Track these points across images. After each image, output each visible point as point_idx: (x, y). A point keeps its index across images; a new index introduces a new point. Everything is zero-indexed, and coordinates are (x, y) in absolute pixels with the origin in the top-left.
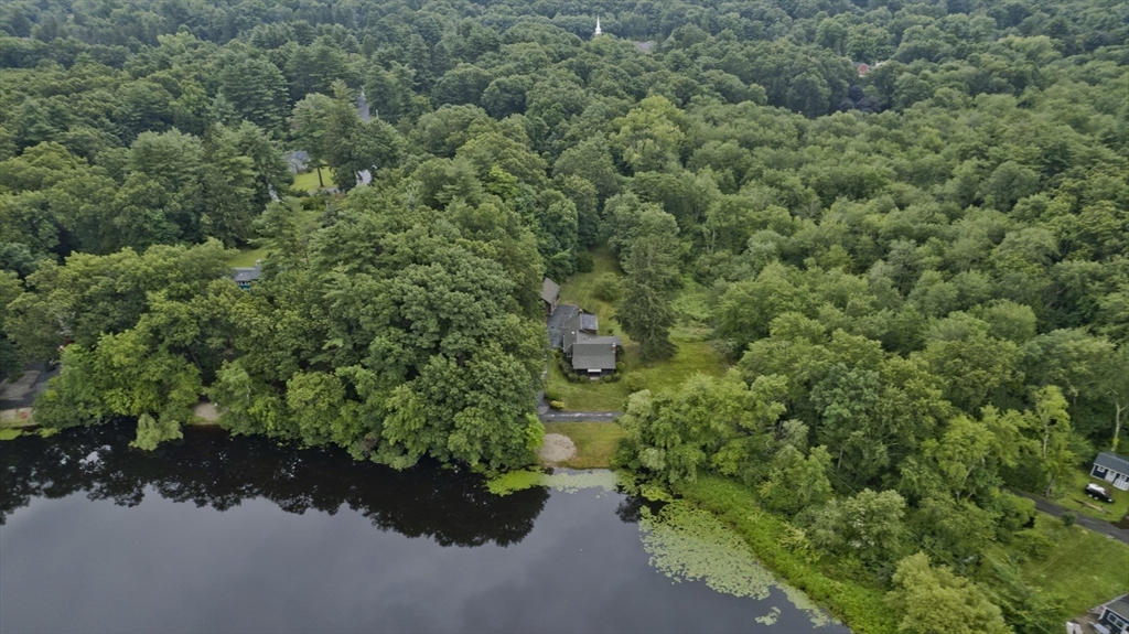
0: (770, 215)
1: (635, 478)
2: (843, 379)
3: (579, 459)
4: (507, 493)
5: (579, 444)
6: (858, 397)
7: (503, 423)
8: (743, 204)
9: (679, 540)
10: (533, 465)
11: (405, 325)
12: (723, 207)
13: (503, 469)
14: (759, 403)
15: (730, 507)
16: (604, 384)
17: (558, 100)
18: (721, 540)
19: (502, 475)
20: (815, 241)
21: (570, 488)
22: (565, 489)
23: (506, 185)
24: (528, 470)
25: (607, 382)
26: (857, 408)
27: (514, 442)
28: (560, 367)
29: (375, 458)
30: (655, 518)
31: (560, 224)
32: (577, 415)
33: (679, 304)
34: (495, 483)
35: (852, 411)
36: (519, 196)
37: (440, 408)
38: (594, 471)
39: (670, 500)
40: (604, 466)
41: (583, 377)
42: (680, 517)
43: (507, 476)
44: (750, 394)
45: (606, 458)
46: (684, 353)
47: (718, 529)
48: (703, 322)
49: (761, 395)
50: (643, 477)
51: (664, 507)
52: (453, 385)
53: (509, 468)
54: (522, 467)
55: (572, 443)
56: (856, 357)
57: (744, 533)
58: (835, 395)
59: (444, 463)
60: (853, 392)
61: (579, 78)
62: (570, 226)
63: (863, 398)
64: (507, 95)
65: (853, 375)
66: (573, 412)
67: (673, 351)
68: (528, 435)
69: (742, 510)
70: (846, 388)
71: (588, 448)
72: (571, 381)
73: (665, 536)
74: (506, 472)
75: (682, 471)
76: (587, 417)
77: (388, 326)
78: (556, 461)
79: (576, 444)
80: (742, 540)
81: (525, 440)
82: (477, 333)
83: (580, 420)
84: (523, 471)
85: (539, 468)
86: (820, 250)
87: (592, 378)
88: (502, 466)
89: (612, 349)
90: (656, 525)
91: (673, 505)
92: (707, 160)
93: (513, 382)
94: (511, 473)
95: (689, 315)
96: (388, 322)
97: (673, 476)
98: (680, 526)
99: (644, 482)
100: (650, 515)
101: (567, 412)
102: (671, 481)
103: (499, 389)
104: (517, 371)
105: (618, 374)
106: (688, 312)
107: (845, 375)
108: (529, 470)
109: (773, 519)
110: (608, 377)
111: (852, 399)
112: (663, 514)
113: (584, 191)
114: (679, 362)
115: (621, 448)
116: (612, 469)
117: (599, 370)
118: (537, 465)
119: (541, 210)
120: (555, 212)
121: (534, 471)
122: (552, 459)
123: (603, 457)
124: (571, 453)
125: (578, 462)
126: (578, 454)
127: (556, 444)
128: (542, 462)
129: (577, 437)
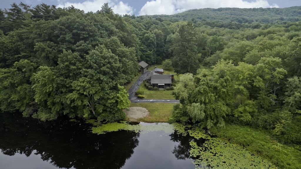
1: (184, 127)
3: (150, 117)
4: (102, 133)
5: (151, 111)
7: (103, 89)
9: (221, 163)
10: (122, 120)
13: (104, 122)
15: (253, 142)
16: (166, 91)
18: (254, 163)
19: (103, 125)
25: (168, 90)
27: (109, 101)
28: (145, 85)
29: (34, 116)
30: (201, 148)
31: (149, 41)
32: (151, 100)
34: (97, 128)
37: (65, 79)
38: (159, 124)
39: (209, 138)
40: (165, 121)
41: (155, 87)
42: (218, 148)
43: (106, 125)
45: (166, 118)
47: (248, 155)
49: (267, 66)
50: (190, 126)
51: (206, 142)
52: (74, 64)
53: (108, 122)
54: (115, 121)
55: (147, 111)
57: (271, 159)
59: (71, 118)
62: (153, 43)
66: (149, 99)
68: (118, 98)
69: (263, 143)
71: (156, 113)
72: (149, 89)
73: (210, 160)
74: (105, 124)
75: (215, 121)
76: (156, 101)
77: (47, 40)
78: (136, 118)
79: (149, 111)
80: (271, 164)
81: (117, 101)
82: (94, 43)
83: (153, 102)
87: (160, 89)
88: (104, 120)
89: (170, 76)
90: (202, 153)
91: (211, 141)
93: (109, 63)
94: (109, 124)
97: (210, 124)
98: (219, 154)
99: (191, 129)
100: (196, 146)
101: (146, 99)
102: (209, 127)
103: (100, 67)
108: (120, 123)
109: (291, 149)
112: (206, 145)
113: (159, 33)
115: (176, 110)
116: (170, 122)
117: (164, 84)
118: (125, 120)
119: (141, 37)
120: (147, 37)
121: (123, 123)
122: (134, 117)
123: (165, 116)
124: (146, 115)
125: (150, 119)
126: (150, 115)
127: (137, 111)
128: (129, 119)
129: (150, 108)
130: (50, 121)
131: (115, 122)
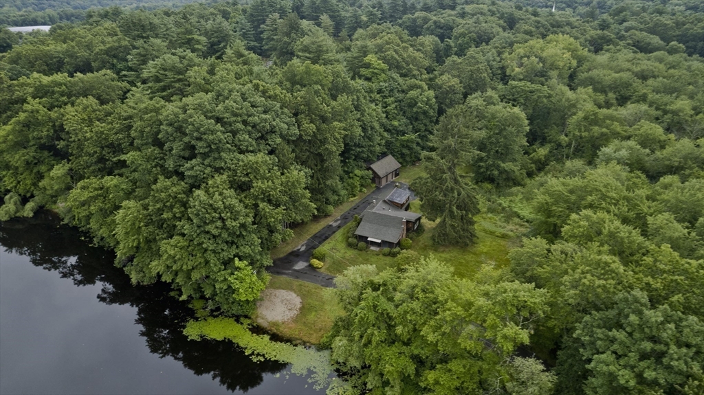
0: (639, 130)
2: (633, 318)
3: (293, 325)
4: (196, 338)
6: (658, 357)
8: (612, 118)
10: (246, 317)
11: (159, 144)
12: (586, 118)
13: (216, 313)
14: (491, 319)
16: (381, 256)
17: (473, 32)
19: (210, 320)
20: (686, 158)
21: (258, 355)
22: (253, 354)
23: (376, 71)
24: (237, 321)
25: (385, 255)
26: (649, 375)
28: (349, 231)
29: (126, 269)
31: (415, 110)
33: (511, 201)
34: (195, 325)
35: (640, 377)
36: (385, 81)
40: (313, 341)
41: (362, 244)
43: (213, 321)
44: (481, 301)
46: (485, 245)
48: (527, 221)
55: (299, 306)
56: (672, 288)
58: (613, 340)
60: (648, 346)
61: (505, 24)
62: (425, 113)
63: (665, 360)
64: (439, 30)
65: (654, 316)
67: (471, 241)
70: (637, 335)
71: (311, 317)
72: (348, 245)
74: (215, 317)
78: (270, 319)
79: (302, 308)
84: (232, 320)
85: (249, 321)
86: (691, 168)
87: (372, 248)
88: (218, 309)
89: (402, 223)
92: (591, 82)
94: (219, 319)
95: (516, 212)
96: (150, 140)
104: (230, 208)
105: (397, 249)
106: (515, 210)
107: (640, 313)
110: (386, 250)
111: (644, 356)
113: (449, 87)
114: (475, 254)
116: (319, 348)
117: (379, 241)
118: (250, 318)
119: (401, 96)
120: (411, 99)
121: (242, 324)
122: (267, 317)
123: (320, 330)
124: (289, 317)
125: (290, 328)
126: (296, 320)
127: (280, 304)
128: (257, 317)
129: (310, 301)
130: (143, 286)
131: (233, 317)
